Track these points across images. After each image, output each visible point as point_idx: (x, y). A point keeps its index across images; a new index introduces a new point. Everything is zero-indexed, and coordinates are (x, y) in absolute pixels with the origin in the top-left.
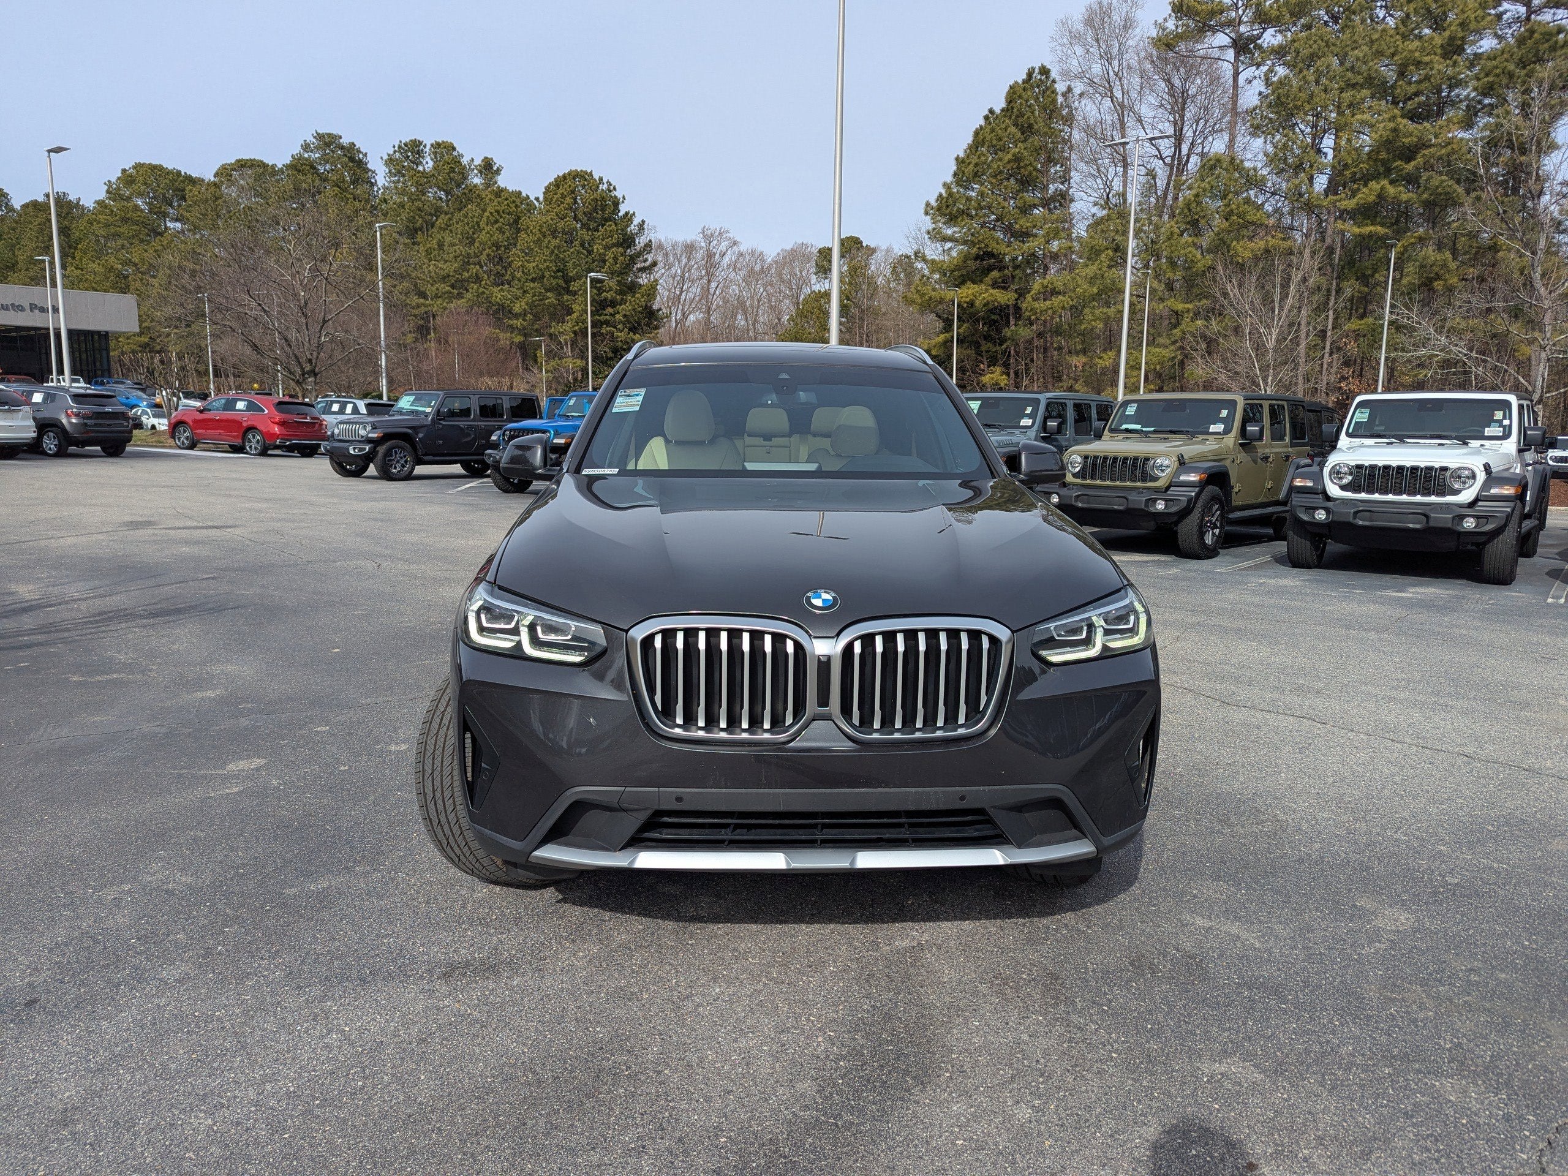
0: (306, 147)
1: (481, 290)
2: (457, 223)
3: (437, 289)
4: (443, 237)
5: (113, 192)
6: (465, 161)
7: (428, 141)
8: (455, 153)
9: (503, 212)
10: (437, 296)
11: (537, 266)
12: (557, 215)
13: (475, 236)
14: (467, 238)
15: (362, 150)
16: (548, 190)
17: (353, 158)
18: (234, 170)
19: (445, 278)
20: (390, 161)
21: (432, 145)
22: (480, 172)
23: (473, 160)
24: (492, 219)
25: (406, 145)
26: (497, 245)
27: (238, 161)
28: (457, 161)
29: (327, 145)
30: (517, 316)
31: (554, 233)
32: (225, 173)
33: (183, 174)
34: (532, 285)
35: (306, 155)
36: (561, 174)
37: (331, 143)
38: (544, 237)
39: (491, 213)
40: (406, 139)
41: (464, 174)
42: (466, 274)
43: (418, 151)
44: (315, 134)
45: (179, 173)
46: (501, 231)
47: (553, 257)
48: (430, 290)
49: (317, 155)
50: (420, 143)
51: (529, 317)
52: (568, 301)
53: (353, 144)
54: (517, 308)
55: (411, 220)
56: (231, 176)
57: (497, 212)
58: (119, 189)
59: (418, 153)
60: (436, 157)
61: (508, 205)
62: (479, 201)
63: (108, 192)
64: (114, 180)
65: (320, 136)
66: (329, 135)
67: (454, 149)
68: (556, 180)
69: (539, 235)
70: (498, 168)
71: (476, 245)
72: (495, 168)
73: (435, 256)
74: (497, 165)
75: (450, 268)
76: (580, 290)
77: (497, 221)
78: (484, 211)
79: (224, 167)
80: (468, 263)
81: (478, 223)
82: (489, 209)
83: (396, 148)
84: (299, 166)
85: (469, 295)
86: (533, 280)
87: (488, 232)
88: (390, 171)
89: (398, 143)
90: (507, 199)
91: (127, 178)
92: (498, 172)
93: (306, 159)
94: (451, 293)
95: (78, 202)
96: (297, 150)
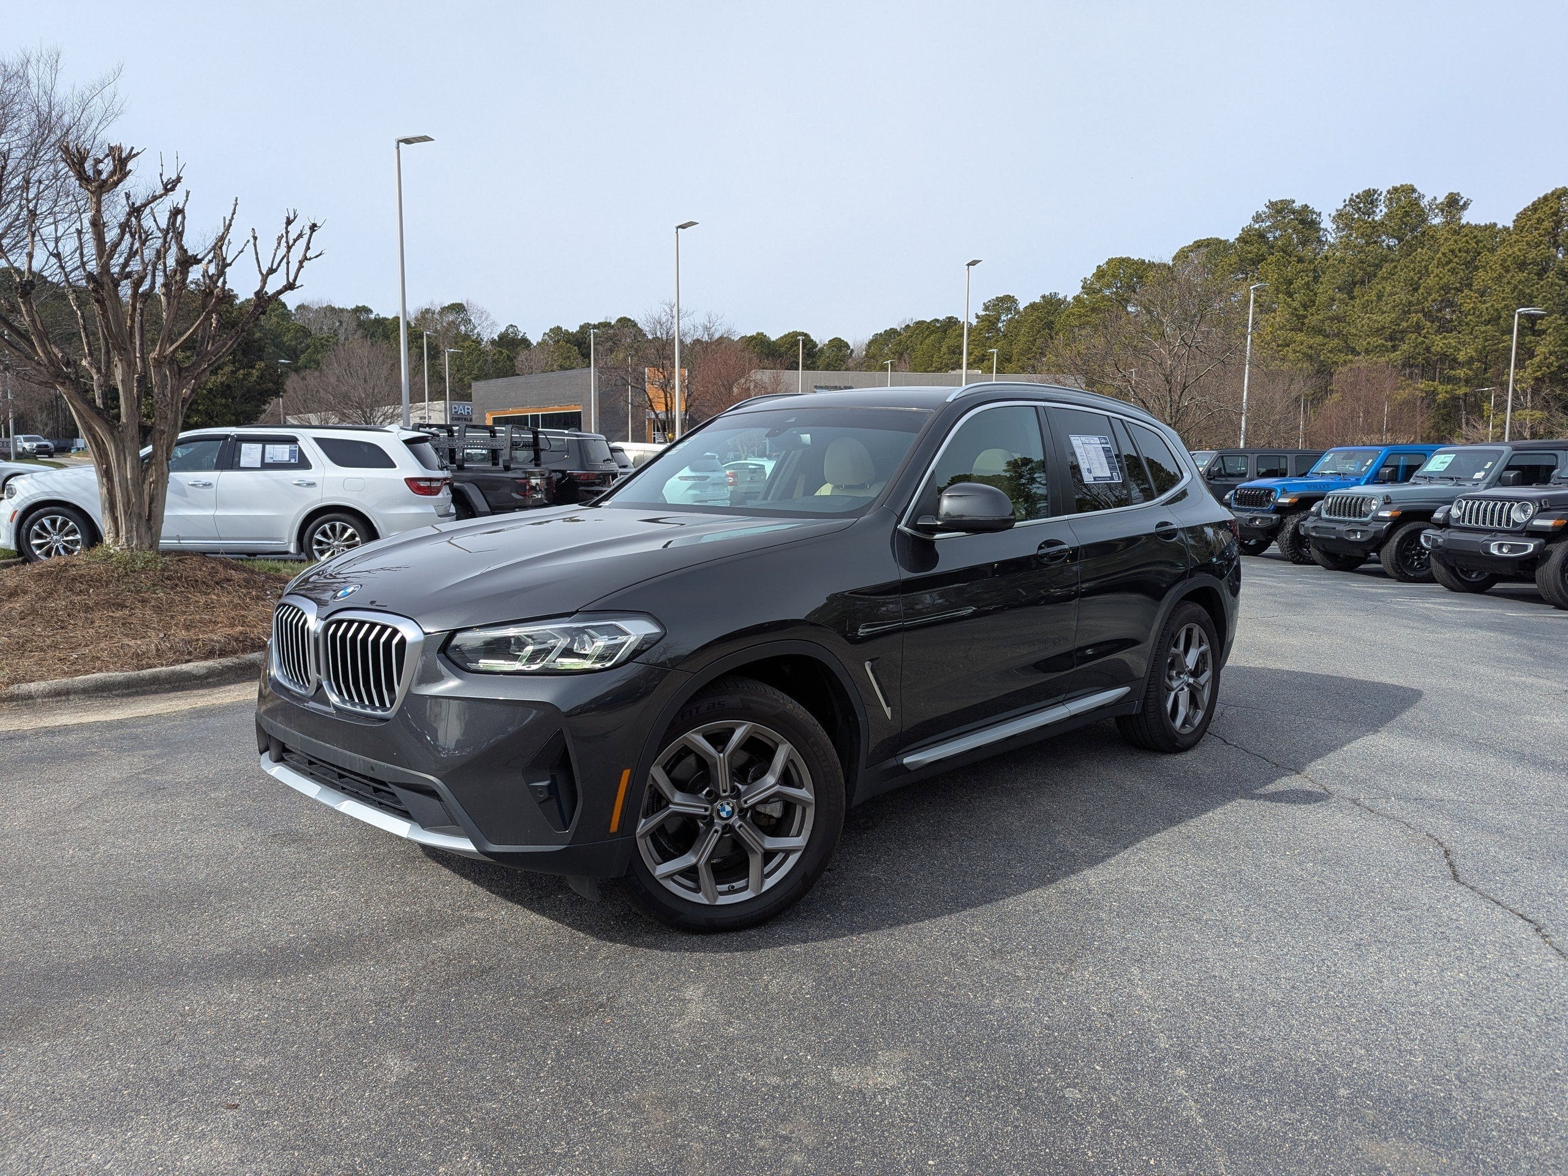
0: (1258, 218)
1: (1420, 339)
2: (1402, 270)
3: (1369, 343)
4: (1383, 288)
5: (1087, 288)
6: (1424, 203)
7: (1383, 188)
8: (1415, 195)
9: (1460, 251)
10: (1367, 352)
11: (1492, 306)
12: (1528, 244)
13: (1421, 281)
14: (1411, 285)
15: (1316, 210)
16: (1522, 217)
17: (1306, 221)
18: (1192, 251)
19: (1379, 331)
20: (1340, 215)
21: (1388, 192)
22: (1442, 210)
23: (1435, 198)
24: (1444, 260)
25: (1357, 197)
26: (1446, 288)
27: (1195, 242)
28: (1415, 203)
29: (1279, 212)
30: (1461, 365)
31: (1522, 266)
32: (1182, 255)
33: (1147, 261)
34: (1483, 328)
35: (1257, 226)
36: (1541, 196)
37: (1283, 209)
38: (1507, 271)
39: (1444, 254)
40: (1360, 190)
41: (1422, 217)
42: (1405, 324)
43: (1372, 200)
44: (1268, 204)
45: (1143, 262)
46: (1453, 271)
47: (1515, 294)
48: (1361, 344)
49: (1268, 224)
50: (1375, 191)
51: (1477, 365)
52: (1531, 342)
53: (1306, 205)
54: (1461, 357)
55: (1352, 274)
56: (1188, 257)
57: (1452, 251)
58: (1092, 283)
59: (1372, 202)
60: (1391, 204)
61: (1467, 242)
62: (1432, 243)
63: (1083, 287)
64: (1089, 277)
65: (1272, 205)
66: (1282, 201)
67: (1414, 190)
68: (1534, 204)
69: (1500, 270)
70: (1465, 203)
71: (1421, 291)
72: (1461, 203)
73: (1372, 309)
74: (1465, 199)
75: (1385, 319)
76: (1550, 327)
77: (1448, 263)
78: (1437, 251)
79: (1182, 251)
80: (1409, 312)
81: (1426, 267)
82: (1442, 250)
83: (1347, 202)
84: (1246, 237)
85: (1405, 347)
86: (1487, 322)
87: (1437, 275)
88: (1338, 227)
89: (1349, 196)
90: (1466, 236)
91: (1100, 274)
92: (1465, 206)
93: (1256, 230)
94: (1384, 346)
95: (1065, 299)
96: (1247, 221)
